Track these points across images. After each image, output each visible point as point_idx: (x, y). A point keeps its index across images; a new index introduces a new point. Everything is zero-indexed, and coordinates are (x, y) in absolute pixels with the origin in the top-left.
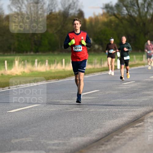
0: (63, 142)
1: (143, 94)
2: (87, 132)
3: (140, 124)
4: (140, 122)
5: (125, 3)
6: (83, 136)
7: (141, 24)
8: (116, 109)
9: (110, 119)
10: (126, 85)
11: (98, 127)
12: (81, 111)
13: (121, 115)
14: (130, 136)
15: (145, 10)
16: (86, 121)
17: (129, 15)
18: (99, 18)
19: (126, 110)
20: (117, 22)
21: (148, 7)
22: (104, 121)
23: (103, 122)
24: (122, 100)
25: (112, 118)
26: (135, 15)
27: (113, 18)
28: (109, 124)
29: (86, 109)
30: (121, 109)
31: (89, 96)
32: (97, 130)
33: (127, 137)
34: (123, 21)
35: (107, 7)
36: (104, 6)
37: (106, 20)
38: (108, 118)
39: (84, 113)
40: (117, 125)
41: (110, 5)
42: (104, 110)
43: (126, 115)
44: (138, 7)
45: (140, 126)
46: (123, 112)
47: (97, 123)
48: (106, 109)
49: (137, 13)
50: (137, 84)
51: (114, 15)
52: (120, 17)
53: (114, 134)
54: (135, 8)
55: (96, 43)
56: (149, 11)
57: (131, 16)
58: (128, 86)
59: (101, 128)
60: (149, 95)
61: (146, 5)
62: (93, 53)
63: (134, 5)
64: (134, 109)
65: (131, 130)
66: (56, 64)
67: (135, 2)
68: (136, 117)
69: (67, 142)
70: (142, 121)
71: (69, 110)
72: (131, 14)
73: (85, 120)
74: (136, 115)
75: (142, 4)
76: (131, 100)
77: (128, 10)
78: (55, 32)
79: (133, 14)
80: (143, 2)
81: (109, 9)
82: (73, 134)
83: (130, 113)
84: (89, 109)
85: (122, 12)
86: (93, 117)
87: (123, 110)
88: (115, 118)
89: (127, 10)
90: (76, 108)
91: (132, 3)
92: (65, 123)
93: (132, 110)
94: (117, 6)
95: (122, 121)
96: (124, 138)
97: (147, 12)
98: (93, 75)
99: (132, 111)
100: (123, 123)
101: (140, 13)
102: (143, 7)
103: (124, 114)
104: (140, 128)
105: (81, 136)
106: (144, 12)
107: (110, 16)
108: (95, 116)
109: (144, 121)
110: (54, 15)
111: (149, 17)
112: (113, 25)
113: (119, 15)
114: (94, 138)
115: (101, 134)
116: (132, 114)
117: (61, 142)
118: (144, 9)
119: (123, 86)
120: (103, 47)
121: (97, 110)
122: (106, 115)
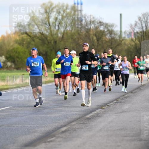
1: (55, 110)
4: (52, 138)
7: (52, 42)
9: (23, 135)
11: (11, 142)
13: (33, 131)
15: (56, 28)
17: (40, 33)
18: (11, 36)
19: (38, 125)
20: (29, 40)
21: (59, 26)
22: (17, 136)
24: (34, 116)
25: (25, 134)
26: (46, 33)
27: (25, 36)
28: (22, 139)
30: (33, 124)
31: (2, 113)
34: (35, 39)
37: (18, 38)
38: (21, 134)
40: (30, 140)
43: (38, 131)
44: (50, 25)
45: (51, 141)
46: (35, 127)
47: (10, 139)
48: (18, 125)
49: (49, 31)
51: (26, 33)
52: (32, 35)
54: (47, 26)
55: (9, 61)
56: (60, 30)
57: (42, 34)
59: (14, 143)
60: (61, 111)
61: (57, 23)
62: (5, 70)
64: (46, 125)
65: (43, 145)
67: (46, 20)
68: (48, 132)
70: (54, 136)
72: (43, 32)
75: (53, 23)
76: (43, 116)
79: (45, 32)
80: (54, 21)
83: (42, 128)
86: (6, 133)
87: (36, 125)
88: (27, 133)
95: (34, 136)
97: (58, 30)
98: (6, 91)
99: (44, 126)
100: (35, 138)
101: (51, 31)
102: (54, 25)
103: (36, 129)
104: (51, 143)
106: (55, 30)
107: (22, 34)
108: (8, 131)
109: (57, 136)
111: (60, 35)
112: (25, 43)
113: (31, 33)
116: (44, 130)
120: (15, 64)
121: (10, 126)
122: (19, 130)
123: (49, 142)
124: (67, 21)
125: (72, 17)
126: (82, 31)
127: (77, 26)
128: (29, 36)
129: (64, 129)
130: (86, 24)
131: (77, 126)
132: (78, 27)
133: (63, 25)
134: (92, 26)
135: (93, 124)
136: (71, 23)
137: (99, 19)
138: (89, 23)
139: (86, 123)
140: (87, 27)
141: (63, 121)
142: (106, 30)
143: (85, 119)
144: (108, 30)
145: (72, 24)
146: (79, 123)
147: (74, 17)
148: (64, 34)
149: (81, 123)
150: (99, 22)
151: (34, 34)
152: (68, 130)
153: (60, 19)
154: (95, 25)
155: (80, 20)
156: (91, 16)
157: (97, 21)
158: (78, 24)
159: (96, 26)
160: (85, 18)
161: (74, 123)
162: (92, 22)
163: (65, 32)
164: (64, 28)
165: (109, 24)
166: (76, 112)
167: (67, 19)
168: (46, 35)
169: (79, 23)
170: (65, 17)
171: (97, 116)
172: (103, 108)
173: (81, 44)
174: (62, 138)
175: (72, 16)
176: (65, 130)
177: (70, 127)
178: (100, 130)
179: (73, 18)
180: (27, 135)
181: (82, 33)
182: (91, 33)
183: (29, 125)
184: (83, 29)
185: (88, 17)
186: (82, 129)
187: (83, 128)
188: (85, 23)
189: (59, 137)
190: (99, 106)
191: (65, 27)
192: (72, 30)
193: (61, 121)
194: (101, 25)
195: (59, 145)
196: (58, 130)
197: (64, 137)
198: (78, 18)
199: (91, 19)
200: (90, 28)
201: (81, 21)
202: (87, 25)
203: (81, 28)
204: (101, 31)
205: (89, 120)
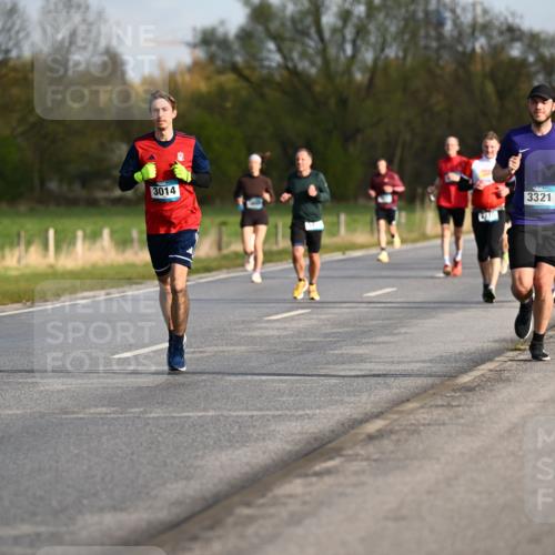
0: (51, 529)
1: (342, 354)
2: (139, 493)
3: (330, 464)
4: (331, 458)
5: (274, 25)
6: (122, 510)
7: (332, 102)
8: (242, 410)
9: (222, 448)
10: (278, 325)
11: (176, 474)
12: (113, 419)
13: (261, 432)
14: (294, 506)
15: (344, 51)
16: (133, 454)
17: (287, 68)
18: (179, 79)
19: (280, 412)
20: (244, 93)
21: (359, 42)
22: (200, 453)
23: (197, 456)
25: (228, 444)
26: (310, 69)
27: (229, 79)
28: (218, 463)
29: (133, 410)
30: (261, 409)
32: (175, 486)
33: (284, 513)
34: (267, 91)
35: (208, 39)
36: (199, 37)
37: (203, 86)
38: (215, 443)
39: (128, 425)
40: (247, 469)
41: (221, 31)
42: (200, 414)
43: (279, 432)
44: (322, 39)
45: (328, 472)
46: (268, 420)
47: (176, 462)
48: (205, 410)
49: (319, 61)
50: (319, 320)
51: (235, 68)
52: (255, 77)
53: (236, 499)
54: (312, 44)
56: (359, 57)
57: (294, 72)
58: (287, 325)
59: (188, 478)
61: (349, 33)
63: (305, 33)
64: (308, 412)
65: (296, 486)
66: (23, 247)
67: (309, 20)
68: (316, 439)
69: (64, 529)
70: (338, 452)
71: (73, 413)
72: (295, 67)
73: (129, 451)
74: (314, 433)
75: (334, 31)
77: (286, 51)
78: (20, 130)
79: (303, 65)
80: (339, 24)
81: (214, 48)
82: (85, 502)
83: (294, 424)
84: (145, 412)
85: (262, 60)
86: (160, 439)
87: (268, 413)
88: (237, 442)
89: (280, 50)
90: (96, 406)
91: (300, 27)
92: (57, 462)
93: (301, 412)
94: (245, 36)
95: (264, 453)
96: (271, 516)
97: (354, 57)
99: (301, 416)
100: (269, 461)
101: (326, 62)
102: (340, 40)
103: (272, 428)
104: (328, 480)
105: (115, 509)
107: (220, 72)
108: (166, 434)
109: (345, 453)
110: (15, 69)
112: (228, 105)
113: (253, 69)
114: (164, 515)
115: (188, 501)
116: (299, 428)
117: (42, 529)
118: (341, 48)
119: (267, 328)
121: (175, 415)
122: (207, 430)
123: (318, 474)
124: (387, 23)
125: (403, 11)
126: (441, 63)
127: (422, 43)
128: (246, 79)
129: (373, 427)
130: (455, 33)
131: (423, 416)
132: (426, 48)
133: (372, 39)
134: (480, 44)
135: (483, 410)
136: (401, 32)
137: (506, 19)
138: (469, 31)
139: (458, 406)
140: (460, 48)
141: (372, 398)
142: (531, 59)
143: (454, 390)
144: (541, 58)
145: (407, 37)
146: (431, 406)
147: (412, 8)
148: (373, 71)
149: (437, 406)
150: (504, 27)
151: (265, 72)
152: (391, 432)
153: (359, 18)
154: (489, 37)
155: (434, 20)
156: (474, 5)
157: (497, 23)
158: (427, 36)
159: (494, 42)
160: (453, 11)
161: (410, 406)
162: (478, 27)
163: (380, 64)
164: (375, 50)
165: (543, 36)
166: (418, 365)
167: (387, 15)
168: (308, 76)
169: (433, 33)
170: (378, 9)
171: (499, 377)
172: (519, 350)
173: (437, 108)
174: (368, 459)
175: (407, 6)
176: (379, 431)
177: (396, 420)
178: (509, 431)
179: (407, 11)
180: (237, 449)
181: (442, 68)
182: (477, 68)
183: (245, 413)
184: (446, 56)
185: (464, 9)
186: (442, 428)
187: (444, 424)
188: (452, 31)
189: (357, 455)
190: (504, 340)
191: (378, 47)
192: (405, 58)
193: (364, 397)
194: (513, 40)
195: (355, 485)
196: (352, 432)
197: (376, 457)
198: (427, 13)
199: (474, 19)
200: (473, 50)
201: (441, 23)
202: (460, 38)
203: (438, 50)
204: (512, 60)
205: (470, 394)
